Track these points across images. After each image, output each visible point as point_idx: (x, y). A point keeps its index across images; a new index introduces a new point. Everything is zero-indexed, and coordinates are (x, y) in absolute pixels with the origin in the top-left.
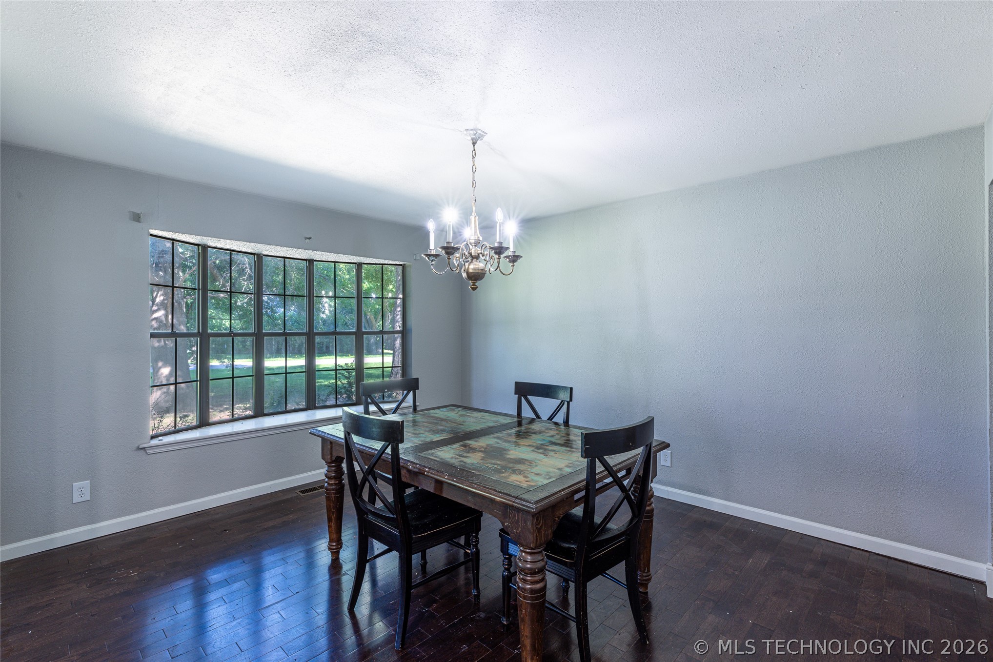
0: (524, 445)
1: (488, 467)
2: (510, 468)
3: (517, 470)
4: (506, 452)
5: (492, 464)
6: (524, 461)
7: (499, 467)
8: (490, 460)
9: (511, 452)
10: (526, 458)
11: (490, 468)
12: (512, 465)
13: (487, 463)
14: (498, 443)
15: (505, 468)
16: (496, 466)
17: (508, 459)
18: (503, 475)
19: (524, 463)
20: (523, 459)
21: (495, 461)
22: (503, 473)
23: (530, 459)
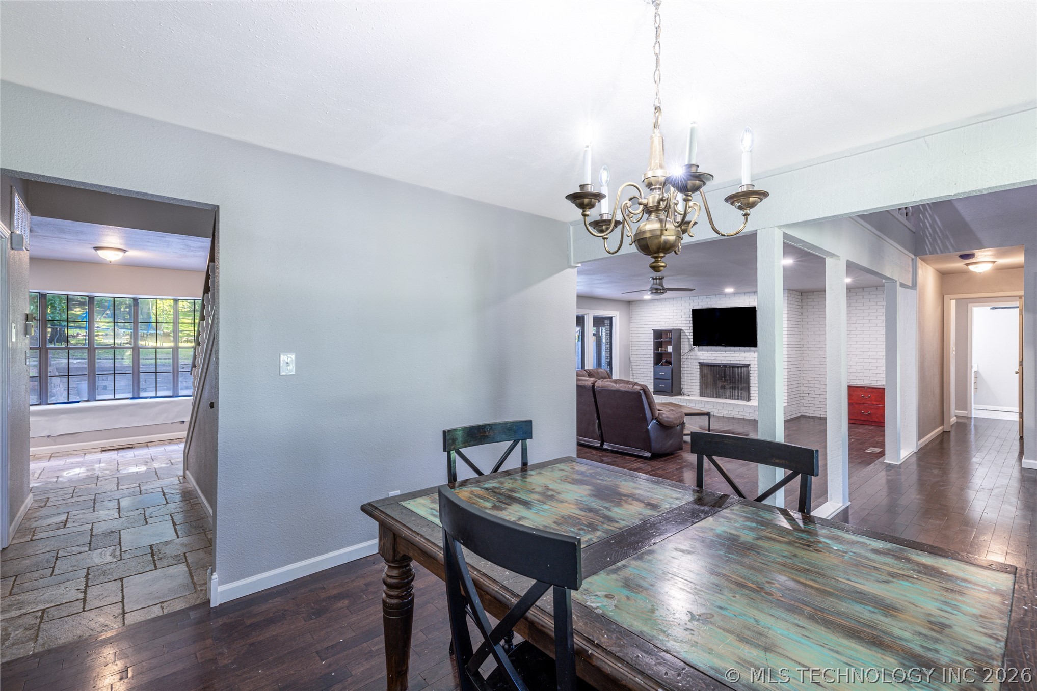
0: (569, 503)
1: (609, 478)
2: (586, 476)
3: (580, 474)
4: (592, 493)
5: (606, 480)
6: (573, 482)
7: (598, 477)
8: (609, 484)
9: (587, 492)
10: (571, 485)
11: (606, 477)
12: (585, 478)
13: (610, 481)
14: (606, 508)
15: (592, 476)
16: (601, 478)
17: (590, 485)
18: (592, 471)
19: (573, 479)
20: (573, 484)
21: (603, 483)
22: (593, 473)
23: (566, 483)
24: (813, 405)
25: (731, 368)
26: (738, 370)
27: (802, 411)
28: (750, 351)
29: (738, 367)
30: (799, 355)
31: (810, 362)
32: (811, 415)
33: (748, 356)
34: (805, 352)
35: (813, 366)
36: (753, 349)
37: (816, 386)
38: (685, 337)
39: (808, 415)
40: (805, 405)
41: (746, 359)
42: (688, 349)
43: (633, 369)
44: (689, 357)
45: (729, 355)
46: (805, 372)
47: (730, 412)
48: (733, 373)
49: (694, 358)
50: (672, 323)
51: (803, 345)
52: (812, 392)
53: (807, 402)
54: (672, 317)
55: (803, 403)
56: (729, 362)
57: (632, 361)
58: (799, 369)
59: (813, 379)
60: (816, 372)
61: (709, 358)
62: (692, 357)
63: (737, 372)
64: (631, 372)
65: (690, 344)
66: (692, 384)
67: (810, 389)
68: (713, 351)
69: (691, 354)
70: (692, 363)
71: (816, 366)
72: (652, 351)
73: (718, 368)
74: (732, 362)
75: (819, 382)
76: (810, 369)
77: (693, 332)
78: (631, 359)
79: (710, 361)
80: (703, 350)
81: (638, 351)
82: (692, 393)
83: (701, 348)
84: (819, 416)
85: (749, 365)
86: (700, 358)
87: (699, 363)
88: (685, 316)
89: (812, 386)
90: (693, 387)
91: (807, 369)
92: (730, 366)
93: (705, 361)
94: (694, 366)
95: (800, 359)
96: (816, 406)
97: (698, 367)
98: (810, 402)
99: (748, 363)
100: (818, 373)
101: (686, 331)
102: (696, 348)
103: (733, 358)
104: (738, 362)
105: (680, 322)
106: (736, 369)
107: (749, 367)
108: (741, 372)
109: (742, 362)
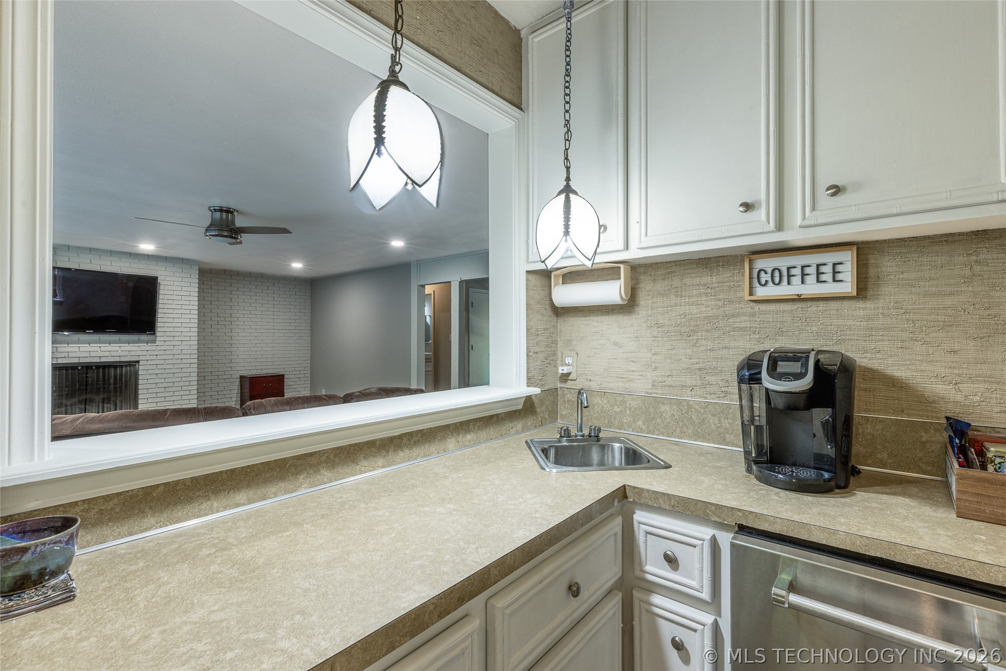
25: (101, 370)
26: (115, 371)
28: (138, 342)
29: (115, 367)
33: (136, 348)
41: (132, 353)
48: (104, 376)
56: (96, 360)
63: (112, 375)
73: (70, 371)
74: (103, 360)
85: (138, 362)
92: (98, 367)
99: (135, 359)
104: (118, 359)
106: (112, 370)
107: (137, 366)
108: (121, 374)
109: (123, 359)
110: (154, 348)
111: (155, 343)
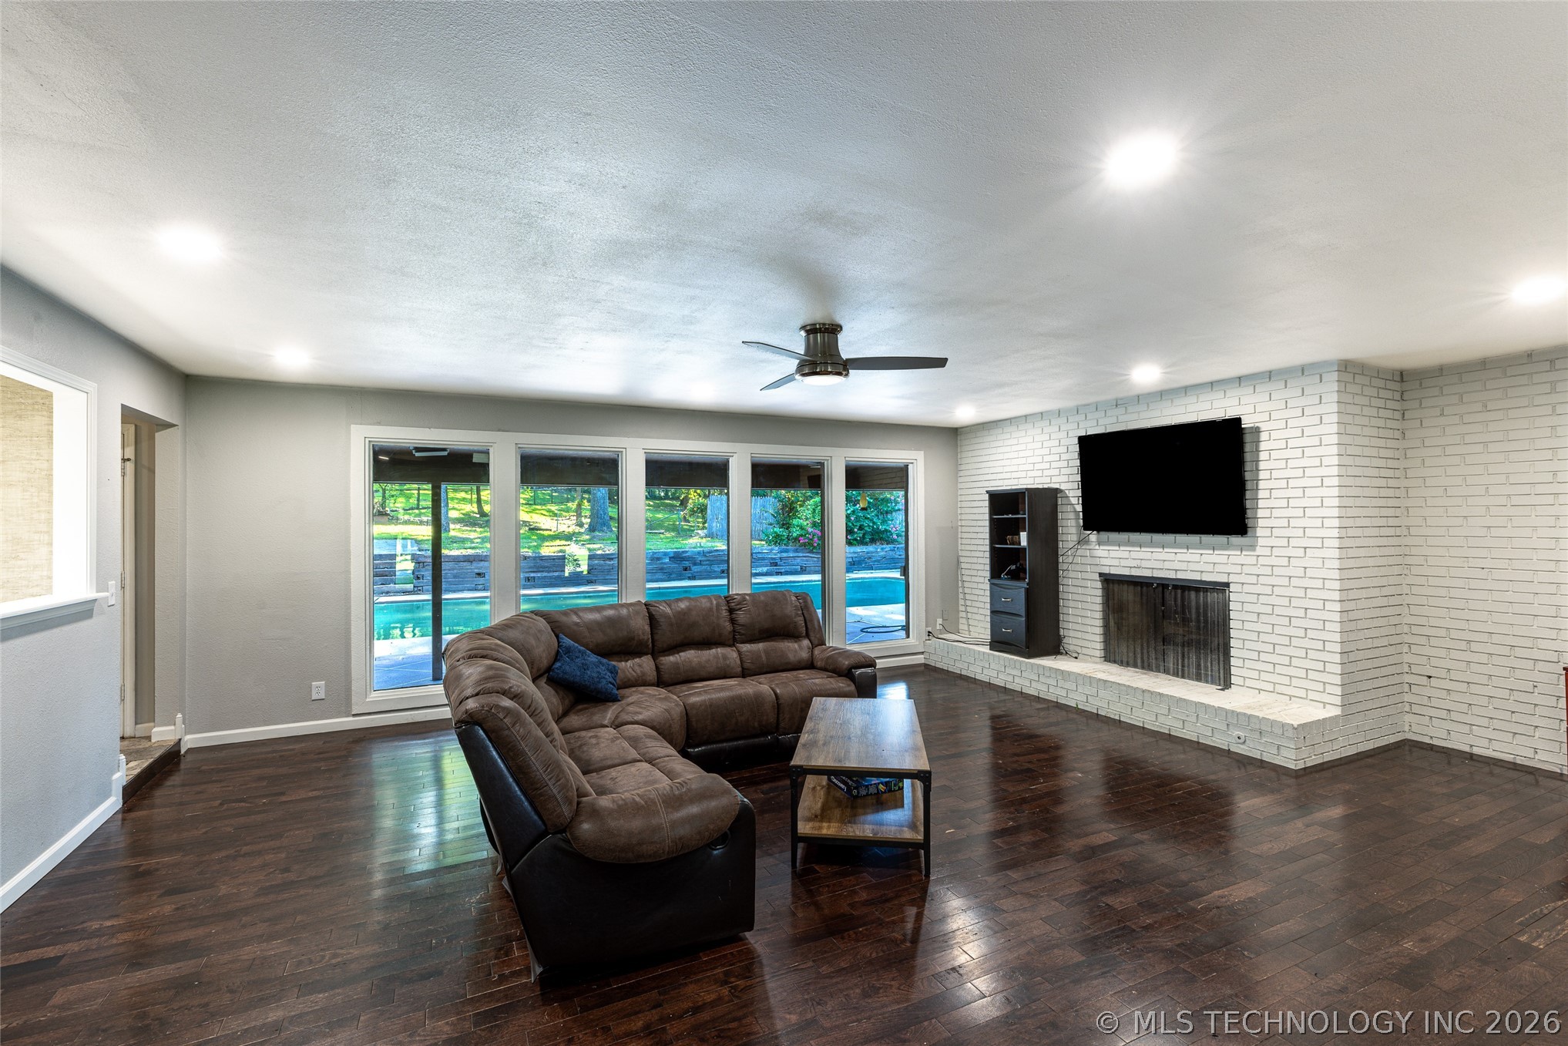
24: (1444, 714)
25: (1179, 591)
26: (1197, 597)
27: (1407, 728)
28: (1228, 546)
29: (1197, 590)
30: (1399, 560)
31: (1432, 581)
32: (1435, 742)
33: (1224, 559)
34: (1414, 551)
35: (1443, 592)
36: (1235, 540)
37: (1454, 654)
38: (1069, 508)
39: (1427, 740)
40: (1416, 709)
41: (1218, 568)
42: (1075, 538)
43: (966, 584)
44: (1078, 560)
45: (1171, 557)
46: (1414, 610)
47: (1161, 719)
48: (1183, 605)
49: (1089, 561)
50: (1039, 473)
51: (1408, 527)
52: (1443, 673)
53: (1425, 701)
54: (1040, 459)
55: (1411, 704)
56: (1172, 575)
57: (963, 566)
58: (1393, 601)
59: (1443, 633)
60: (1454, 614)
61: (1124, 563)
62: (1084, 560)
63: (1193, 604)
64: (961, 590)
65: (1078, 526)
66: (1084, 628)
67: (1434, 662)
68: (1133, 546)
69: (1079, 552)
70: (1085, 576)
71: (1454, 593)
72: (987, 542)
73: (1145, 588)
74: (1181, 576)
75: (1463, 645)
76: (1432, 601)
77: (1083, 496)
78: (962, 559)
79: (1126, 572)
80: (1108, 543)
81: (973, 542)
82: (1085, 651)
83: (1104, 535)
84: (1467, 749)
85: (1227, 585)
86: (1104, 562)
87: (1101, 575)
88: (1064, 457)
89: (1442, 653)
90: (1087, 637)
91: (1423, 600)
92: (1175, 587)
93: (1114, 571)
94: (1089, 584)
95: (1396, 570)
96: (1454, 716)
97: (1099, 585)
98: (1434, 702)
99: (1223, 579)
100: (1465, 615)
101: (1071, 494)
102: (1093, 536)
103: (1183, 566)
104: (1196, 577)
105: (1056, 472)
106: (1193, 594)
107: (1227, 592)
108: (1206, 604)
109: (1207, 578)
110: (1253, 560)
111: (1254, 550)
